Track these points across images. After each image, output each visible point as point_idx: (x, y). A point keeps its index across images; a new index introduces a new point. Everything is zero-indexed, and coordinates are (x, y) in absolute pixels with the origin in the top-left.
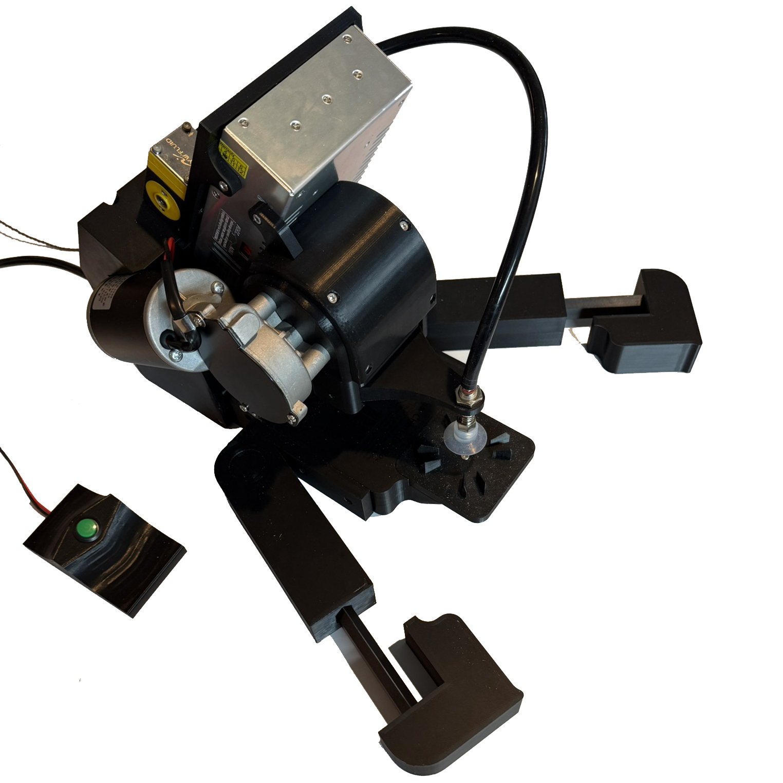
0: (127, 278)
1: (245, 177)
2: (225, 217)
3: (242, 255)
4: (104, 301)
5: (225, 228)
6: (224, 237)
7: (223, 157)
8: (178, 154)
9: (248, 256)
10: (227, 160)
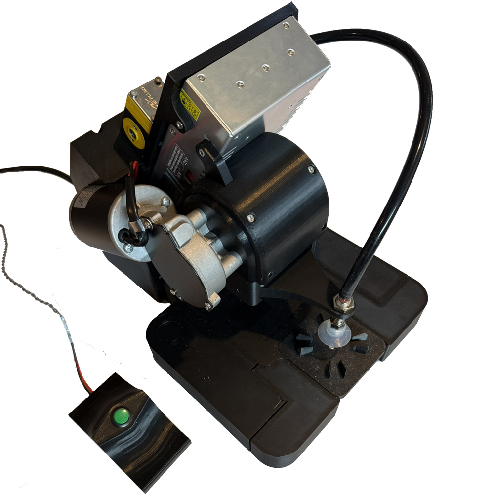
0: (101, 187)
1: (196, 120)
2: (178, 150)
3: (187, 180)
4: (82, 202)
5: (176, 157)
6: (175, 165)
7: (182, 103)
8: (149, 100)
9: (191, 181)
10: (184, 105)
